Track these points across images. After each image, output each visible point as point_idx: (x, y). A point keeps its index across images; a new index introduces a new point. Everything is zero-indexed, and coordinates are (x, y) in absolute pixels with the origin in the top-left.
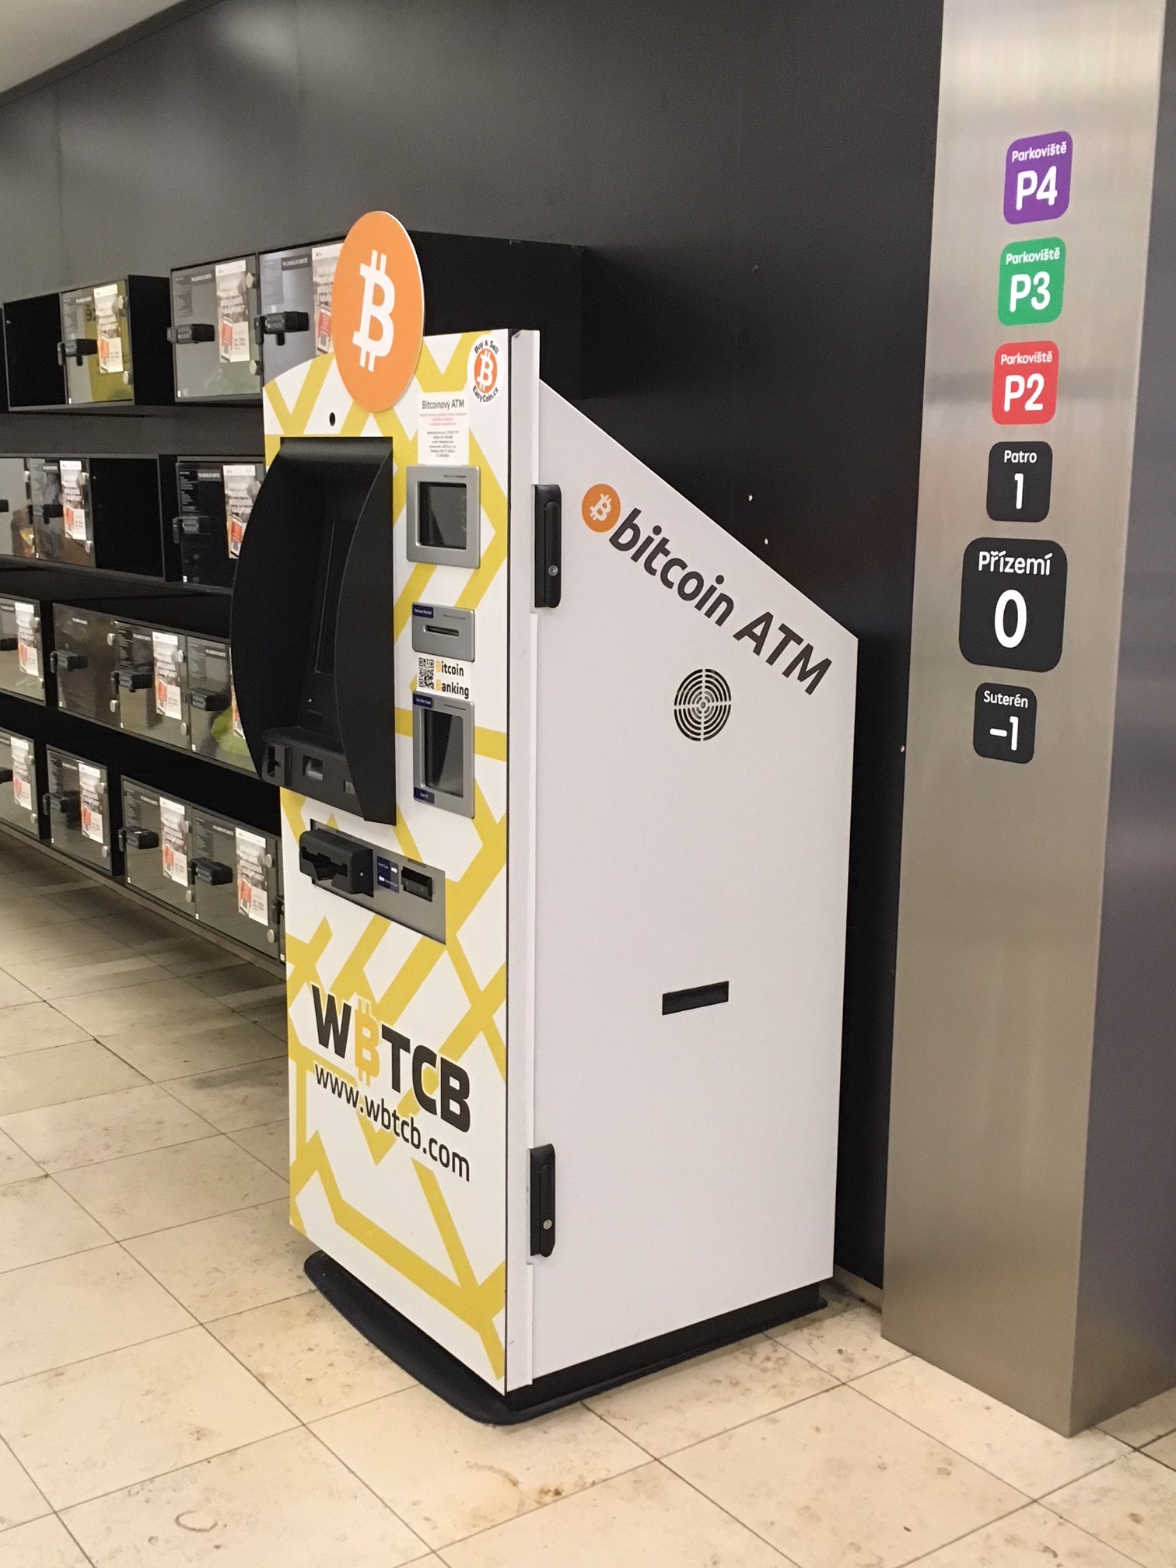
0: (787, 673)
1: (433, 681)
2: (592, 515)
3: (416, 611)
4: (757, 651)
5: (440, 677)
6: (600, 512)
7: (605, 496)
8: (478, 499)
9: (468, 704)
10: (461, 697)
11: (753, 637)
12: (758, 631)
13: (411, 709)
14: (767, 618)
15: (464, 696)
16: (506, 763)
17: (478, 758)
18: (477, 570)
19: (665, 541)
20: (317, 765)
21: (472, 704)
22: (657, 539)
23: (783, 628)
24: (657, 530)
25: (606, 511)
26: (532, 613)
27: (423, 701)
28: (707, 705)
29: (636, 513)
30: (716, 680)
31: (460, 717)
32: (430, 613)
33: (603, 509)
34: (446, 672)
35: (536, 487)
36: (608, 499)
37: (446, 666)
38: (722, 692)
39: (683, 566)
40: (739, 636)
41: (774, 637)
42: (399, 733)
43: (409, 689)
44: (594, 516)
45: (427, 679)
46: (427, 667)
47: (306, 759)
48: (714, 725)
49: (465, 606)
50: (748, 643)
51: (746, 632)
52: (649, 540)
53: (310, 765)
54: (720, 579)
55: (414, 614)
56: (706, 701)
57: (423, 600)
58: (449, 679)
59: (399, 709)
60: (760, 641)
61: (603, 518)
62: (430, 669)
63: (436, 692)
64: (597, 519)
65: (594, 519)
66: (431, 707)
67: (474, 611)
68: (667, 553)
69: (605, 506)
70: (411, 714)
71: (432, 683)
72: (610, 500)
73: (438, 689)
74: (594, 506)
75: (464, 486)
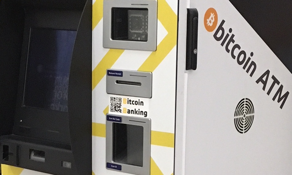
0: (274, 99)
1: (120, 109)
2: (207, 23)
3: (109, 73)
4: (264, 89)
5: (125, 106)
6: (210, 22)
7: (212, 14)
8: (156, 16)
9: (148, 120)
10: (142, 116)
11: (263, 82)
12: (264, 79)
13: (105, 123)
14: (268, 72)
15: (144, 115)
16: (174, 148)
17: (153, 147)
18: (154, 52)
19: (233, 36)
20: (40, 153)
21: (149, 119)
22: (230, 35)
23: (273, 77)
24: (231, 30)
25: (213, 21)
26: (185, 73)
27: (114, 119)
28: (246, 115)
29: (223, 22)
30: (249, 103)
31: (142, 127)
32: (120, 74)
33: (211, 20)
34: (130, 104)
35: (188, 9)
36: (213, 15)
37: (130, 101)
38: (251, 109)
39: (239, 48)
40: (257, 82)
41: (270, 81)
42: (95, 135)
43: (103, 113)
44: (208, 24)
45: (117, 107)
46: (117, 101)
47: (31, 151)
48: (248, 125)
49: (146, 70)
50: (261, 84)
51: (260, 80)
52: (228, 35)
53: (33, 154)
54: (252, 54)
55: (108, 74)
56: (245, 114)
57: (114, 68)
58: (132, 107)
59: (95, 123)
60: (265, 83)
61: (211, 25)
62: (119, 103)
63: (123, 114)
64: (209, 25)
65: (208, 25)
66: (121, 122)
67: (152, 73)
68: (233, 42)
69: (212, 18)
70: (105, 125)
71: (120, 110)
72: (214, 15)
73: (124, 112)
74: (208, 19)
75: (147, 9)
